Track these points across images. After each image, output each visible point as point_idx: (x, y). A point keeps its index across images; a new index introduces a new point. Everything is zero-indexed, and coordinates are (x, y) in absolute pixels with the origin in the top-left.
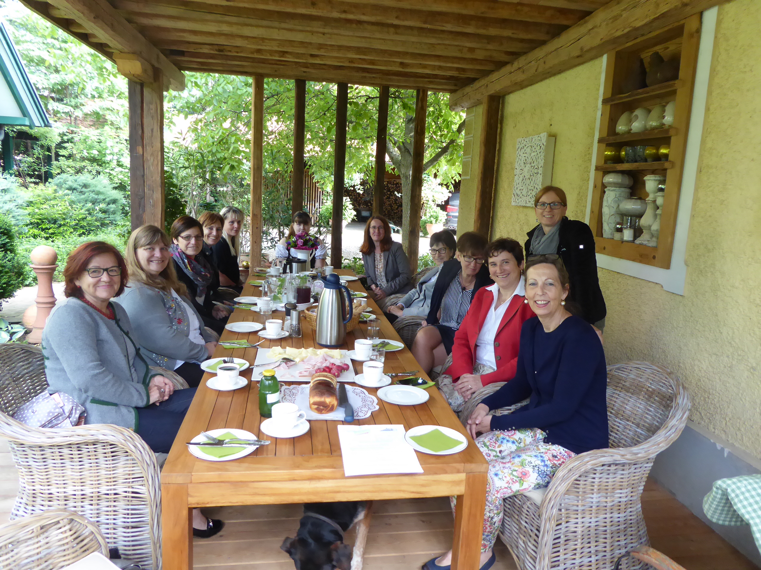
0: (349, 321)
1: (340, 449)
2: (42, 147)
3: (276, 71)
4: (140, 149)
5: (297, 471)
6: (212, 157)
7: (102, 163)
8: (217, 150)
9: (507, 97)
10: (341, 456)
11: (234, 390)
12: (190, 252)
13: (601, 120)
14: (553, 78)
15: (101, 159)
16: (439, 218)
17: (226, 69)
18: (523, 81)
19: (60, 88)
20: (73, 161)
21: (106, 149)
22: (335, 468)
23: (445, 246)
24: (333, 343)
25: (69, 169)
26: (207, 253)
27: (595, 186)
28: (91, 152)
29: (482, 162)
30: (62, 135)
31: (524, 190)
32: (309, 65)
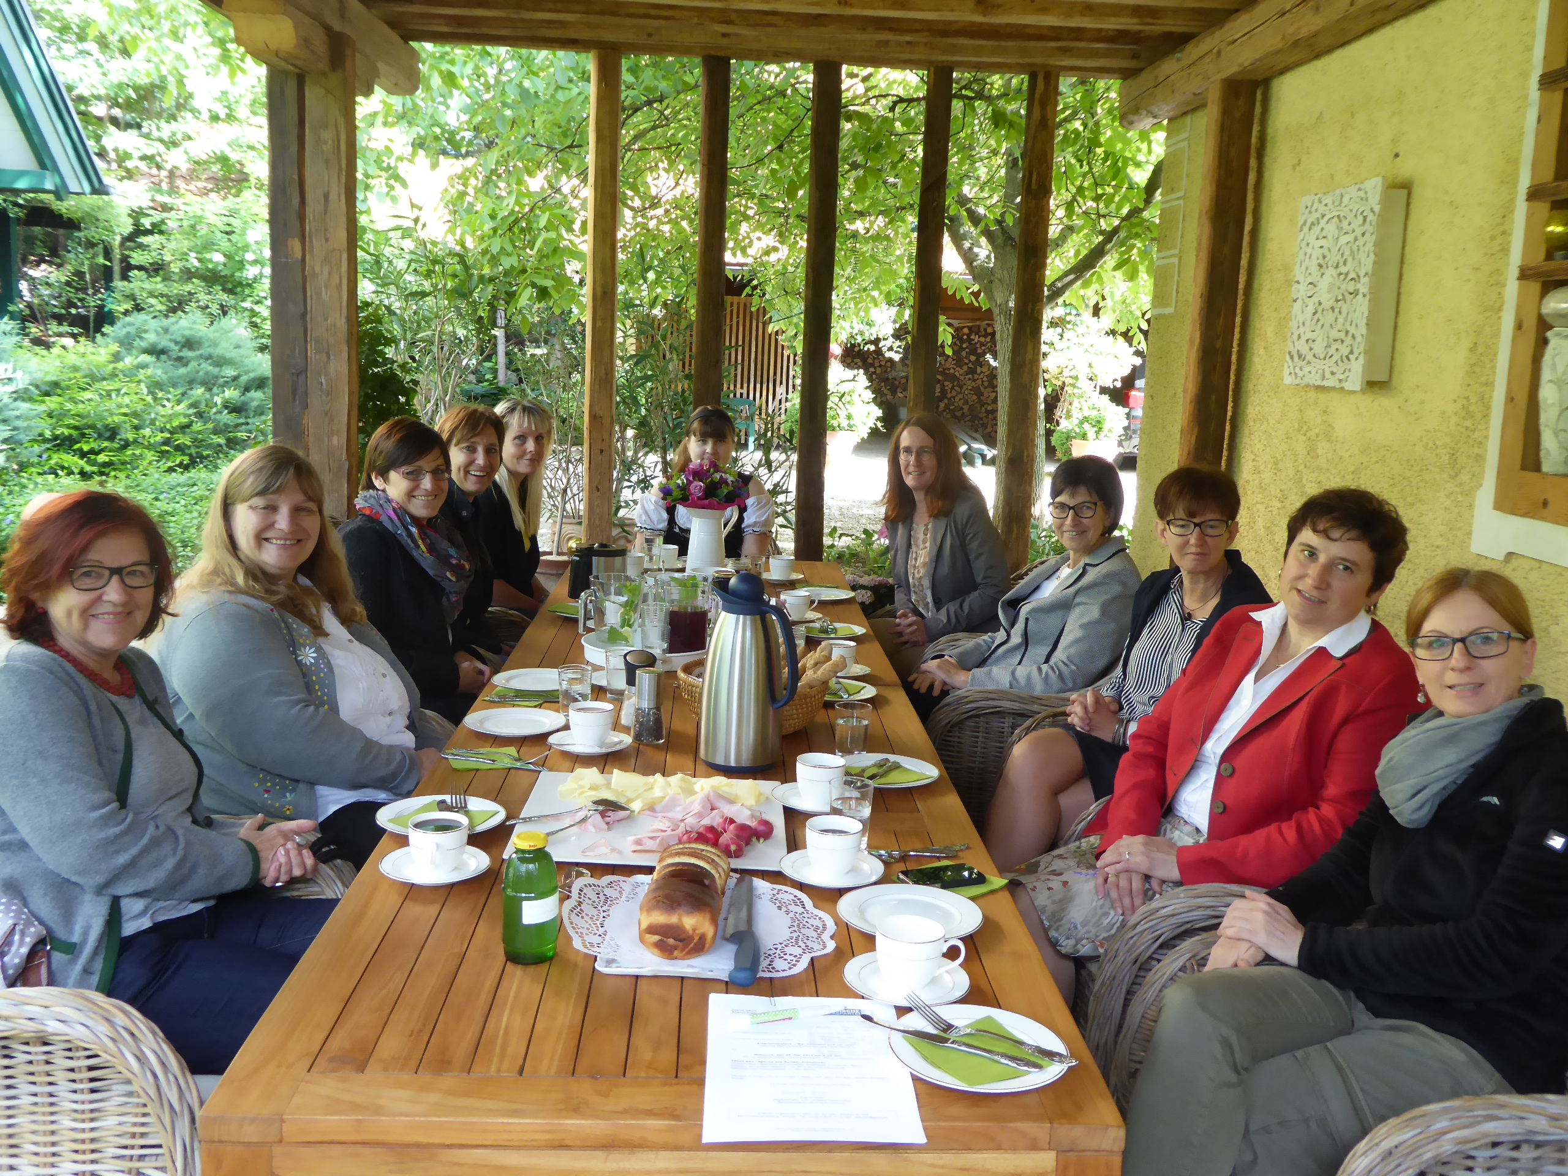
0: (785, 704)
1: (703, 1062)
2: (90, 245)
3: (650, 35)
4: (295, 246)
5: (572, 1123)
6: (492, 268)
7: (235, 287)
8: (502, 248)
9: (1276, 83)
10: (701, 1082)
11: (452, 886)
12: (419, 508)
13: (1538, 134)
14: (1401, 23)
15: (232, 276)
16: (1106, 426)
17: (521, 33)
18: (1316, 34)
19: (134, 96)
20: (164, 280)
21: (246, 248)
22: (676, 1117)
23: (1095, 498)
24: (745, 762)
25: (152, 301)
26: (464, 513)
27: (1519, 326)
28: (208, 256)
29: (1203, 266)
30: (137, 215)
31: (1319, 341)
32: (734, 17)
